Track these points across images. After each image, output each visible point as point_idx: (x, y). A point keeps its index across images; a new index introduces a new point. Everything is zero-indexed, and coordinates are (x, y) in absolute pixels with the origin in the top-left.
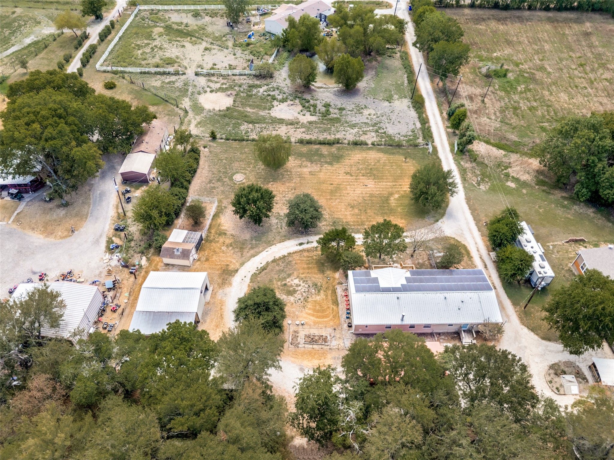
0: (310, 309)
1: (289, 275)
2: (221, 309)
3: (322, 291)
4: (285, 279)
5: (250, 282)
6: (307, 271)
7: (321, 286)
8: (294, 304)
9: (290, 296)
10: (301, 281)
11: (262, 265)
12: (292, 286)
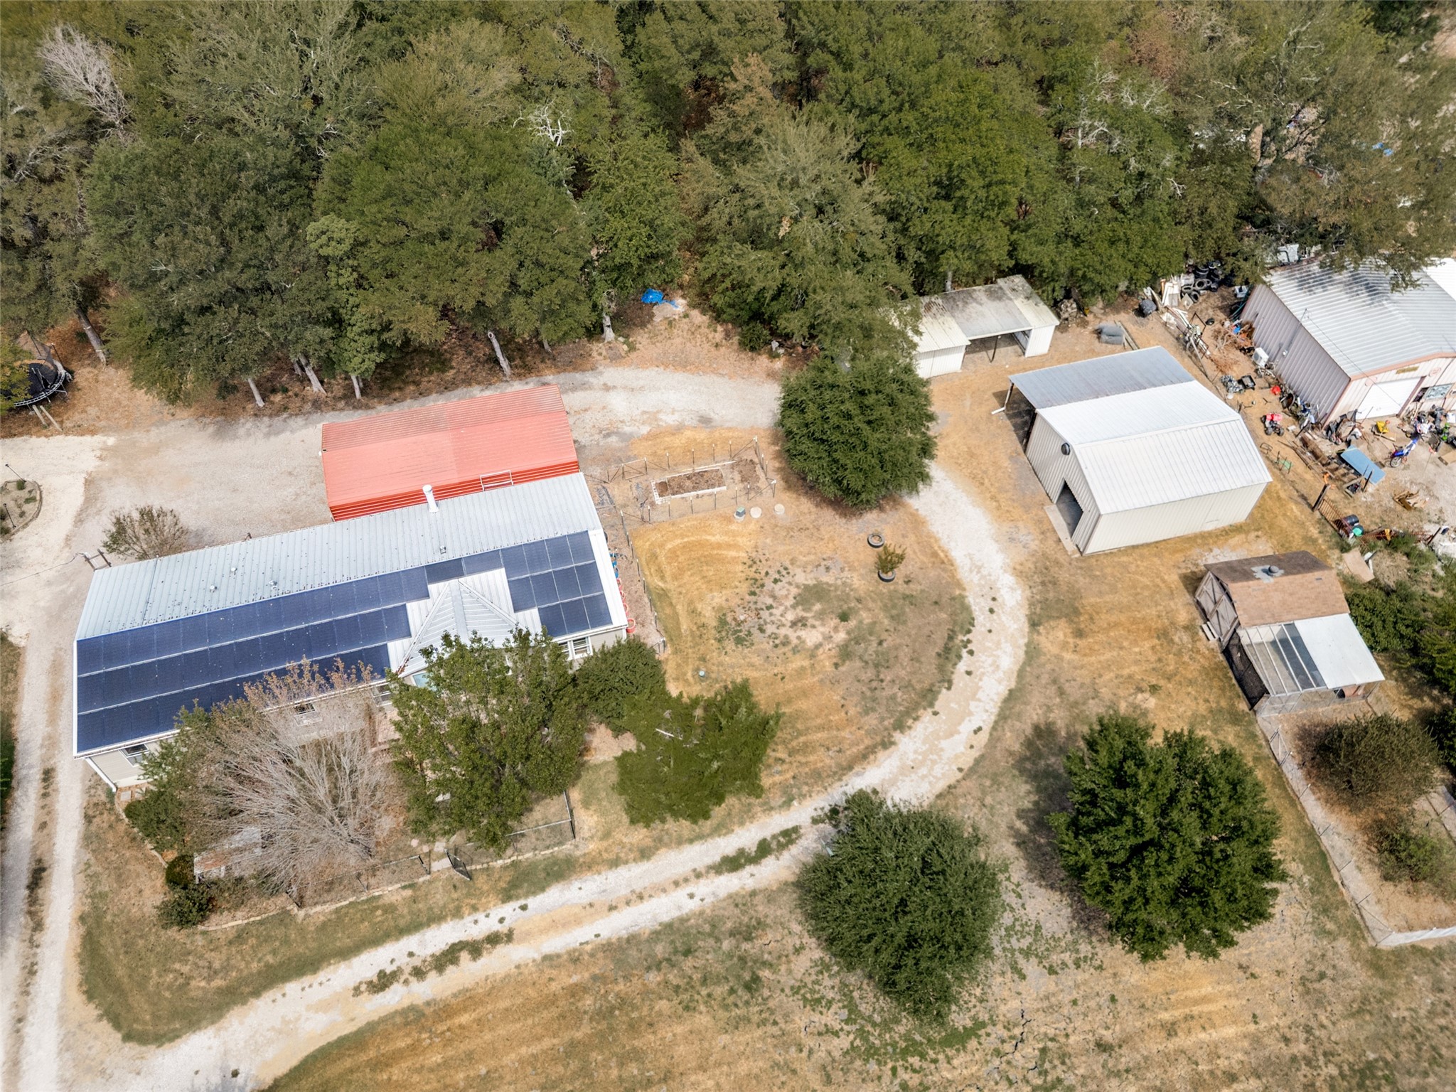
0: (734, 560)
1: (845, 653)
2: (993, 498)
3: (714, 623)
4: (857, 638)
5: (963, 597)
6: (789, 686)
7: (720, 641)
8: (787, 564)
9: (811, 582)
10: (795, 641)
11: (962, 667)
12: (821, 616)
